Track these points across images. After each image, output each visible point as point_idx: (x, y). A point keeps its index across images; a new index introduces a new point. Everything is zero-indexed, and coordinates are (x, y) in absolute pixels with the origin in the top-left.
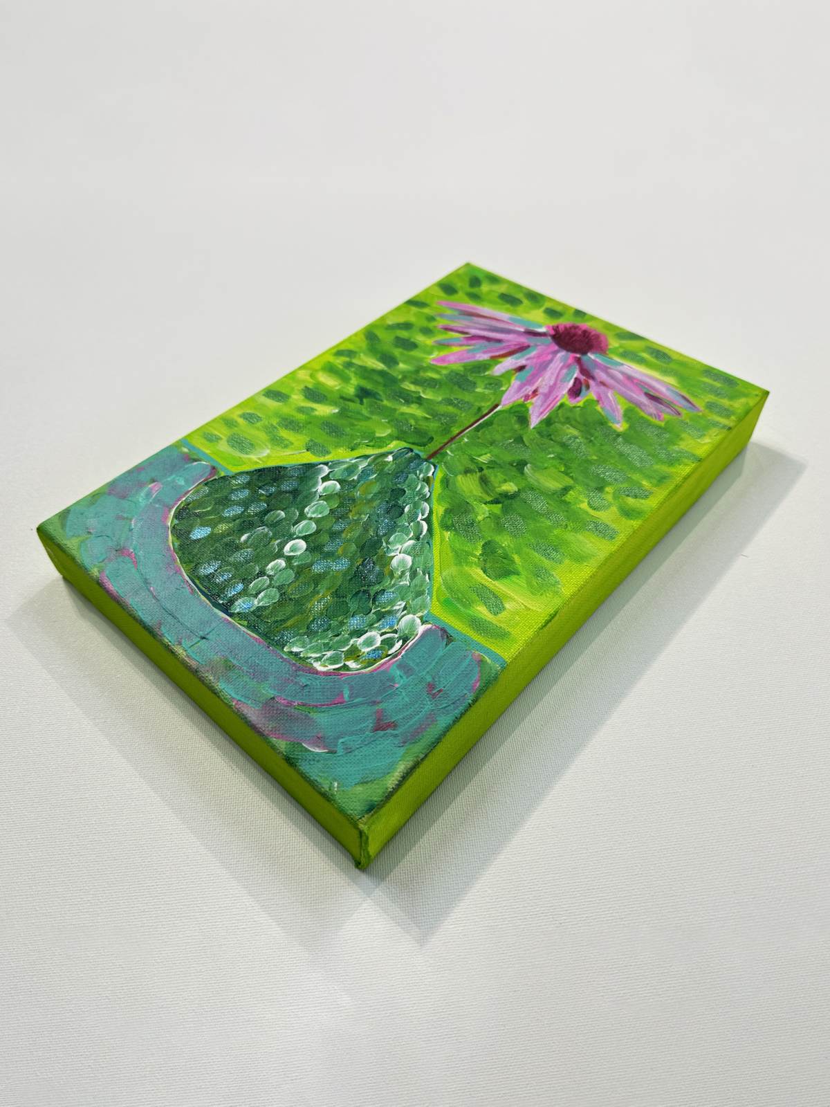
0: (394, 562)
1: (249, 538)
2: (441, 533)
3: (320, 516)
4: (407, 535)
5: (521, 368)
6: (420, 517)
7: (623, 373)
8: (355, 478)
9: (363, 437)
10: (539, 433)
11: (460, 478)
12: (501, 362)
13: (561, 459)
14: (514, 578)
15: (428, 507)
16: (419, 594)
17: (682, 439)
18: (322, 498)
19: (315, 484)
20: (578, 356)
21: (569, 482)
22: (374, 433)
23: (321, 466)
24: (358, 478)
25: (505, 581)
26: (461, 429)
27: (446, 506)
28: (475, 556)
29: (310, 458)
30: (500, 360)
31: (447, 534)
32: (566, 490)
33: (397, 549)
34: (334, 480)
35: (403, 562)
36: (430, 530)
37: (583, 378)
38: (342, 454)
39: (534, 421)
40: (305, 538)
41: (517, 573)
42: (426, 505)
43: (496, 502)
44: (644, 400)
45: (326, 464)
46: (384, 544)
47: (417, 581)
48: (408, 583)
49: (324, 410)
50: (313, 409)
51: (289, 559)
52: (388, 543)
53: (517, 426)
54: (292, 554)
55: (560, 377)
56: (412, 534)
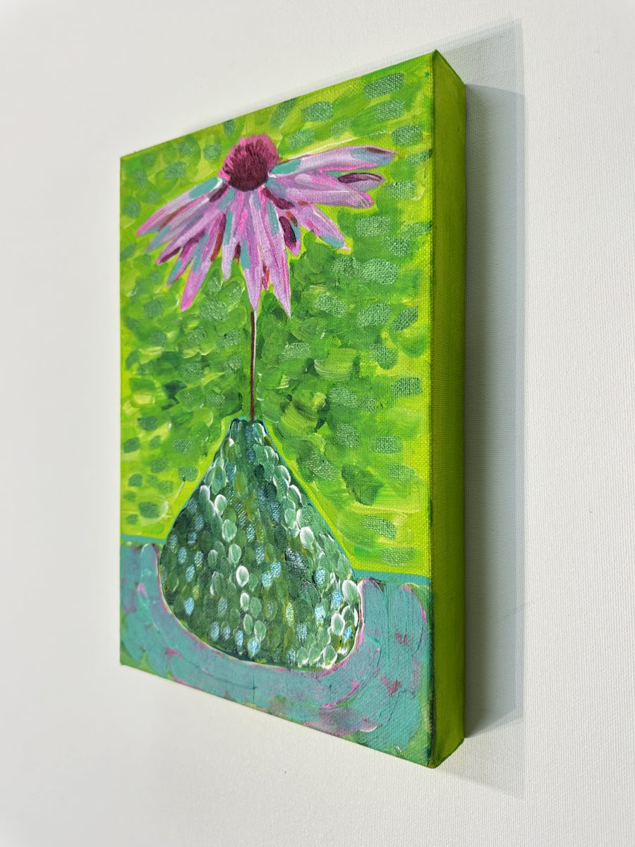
0: (303, 541)
1: (214, 588)
2: (310, 487)
3: (234, 535)
4: (293, 508)
5: (238, 250)
6: (288, 483)
7: (306, 171)
8: (227, 481)
9: (203, 436)
10: (299, 317)
11: (283, 419)
12: (221, 258)
13: (332, 332)
14: (382, 492)
15: (285, 468)
16: (336, 557)
17: (401, 212)
18: (224, 516)
19: (211, 508)
20: (263, 186)
21: (352, 353)
22: (205, 426)
23: (202, 487)
24: (229, 479)
25: (378, 499)
26: (250, 365)
27: (295, 456)
28: (344, 491)
29: (191, 487)
30: (219, 255)
31: (314, 484)
32: (356, 364)
33: (296, 527)
34: (218, 494)
35: (307, 534)
36: (302, 491)
37: (284, 212)
38: (205, 465)
39: (287, 306)
40: (241, 563)
41: (381, 486)
42: (282, 468)
43: (321, 423)
44: (343, 190)
45: (202, 484)
46: (286, 528)
47: (327, 545)
48: (323, 553)
49: (164, 431)
50: (158, 437)
51: (246, 588)
52: (287, 525)
53: (280, 325)
54: (245, 583)
55: (269, 230)
56: (294, 504)
